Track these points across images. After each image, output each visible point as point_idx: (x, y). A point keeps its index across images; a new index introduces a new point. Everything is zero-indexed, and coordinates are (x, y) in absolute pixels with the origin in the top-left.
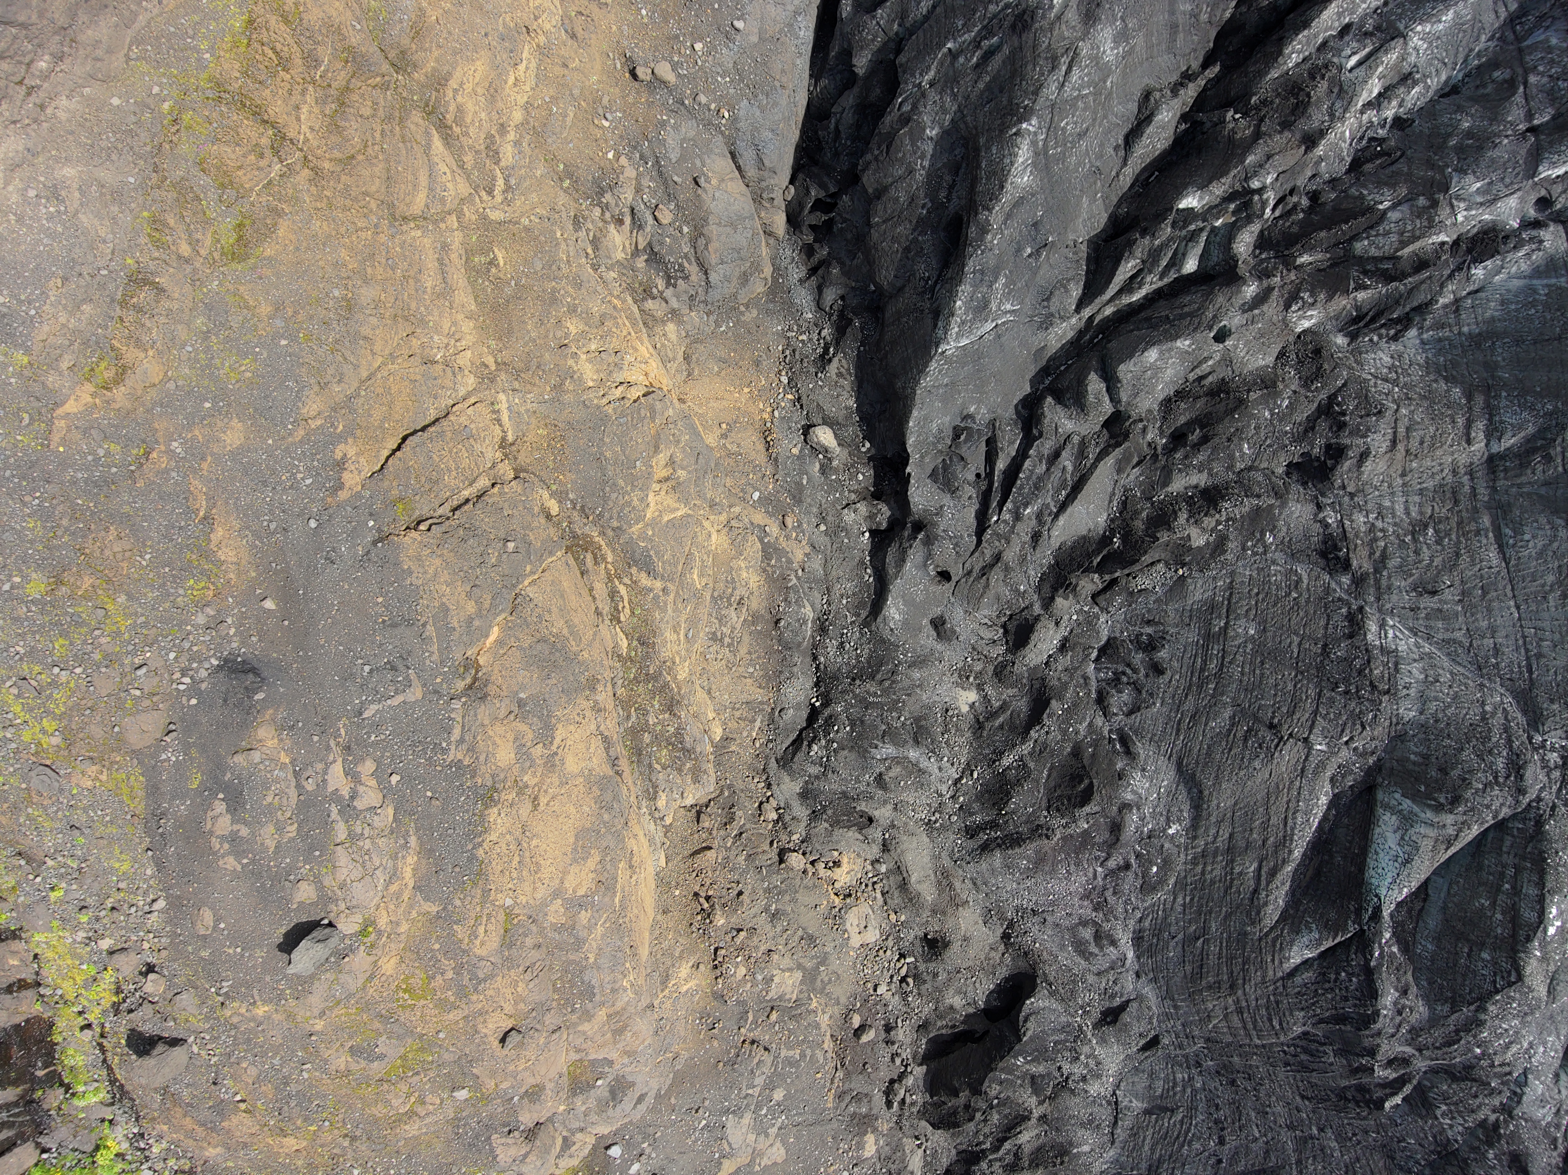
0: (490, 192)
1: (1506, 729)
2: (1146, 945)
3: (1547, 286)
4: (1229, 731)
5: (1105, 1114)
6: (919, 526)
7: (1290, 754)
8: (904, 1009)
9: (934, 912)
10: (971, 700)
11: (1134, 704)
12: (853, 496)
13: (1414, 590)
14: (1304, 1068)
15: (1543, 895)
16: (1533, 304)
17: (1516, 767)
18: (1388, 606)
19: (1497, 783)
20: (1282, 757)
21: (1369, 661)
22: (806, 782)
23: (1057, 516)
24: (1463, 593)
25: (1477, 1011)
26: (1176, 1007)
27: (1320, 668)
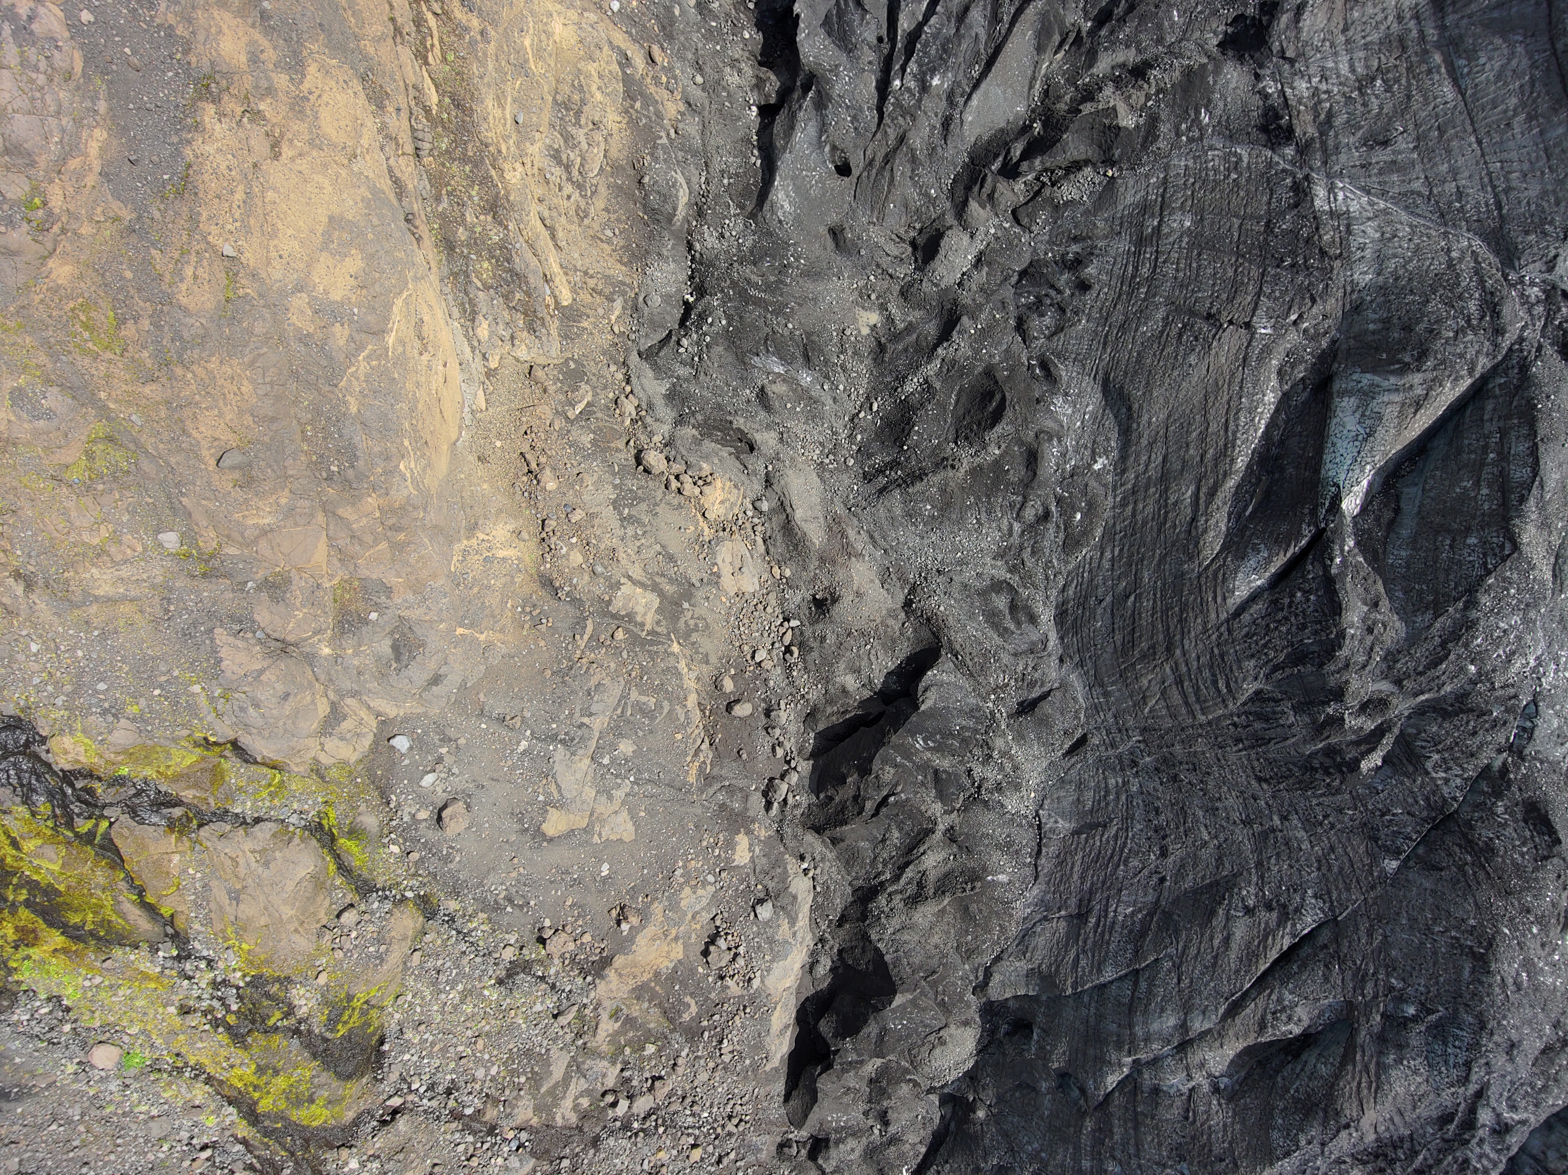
1: (1477, 272)
2: (1070, 619)
5: (1025, 839)
6: (809, 83)
7: (1230, 342)
8: (789, 690)
9: (822, 560)
10: (872, 323)
11: (1057, 327)
13: (1365, 145)
14: (1260, 741)
15: (1536, 445)
17: (1491, 307)
18: (1337, 168)
19: (1470, 327)
20: (1220, 347)
21: (1317, 229)
22: (674, 385)
23: (969, 96)
24: (1418, 138)
25: (1466, 608)
26: (1106, 694)
27: (1263, 246)
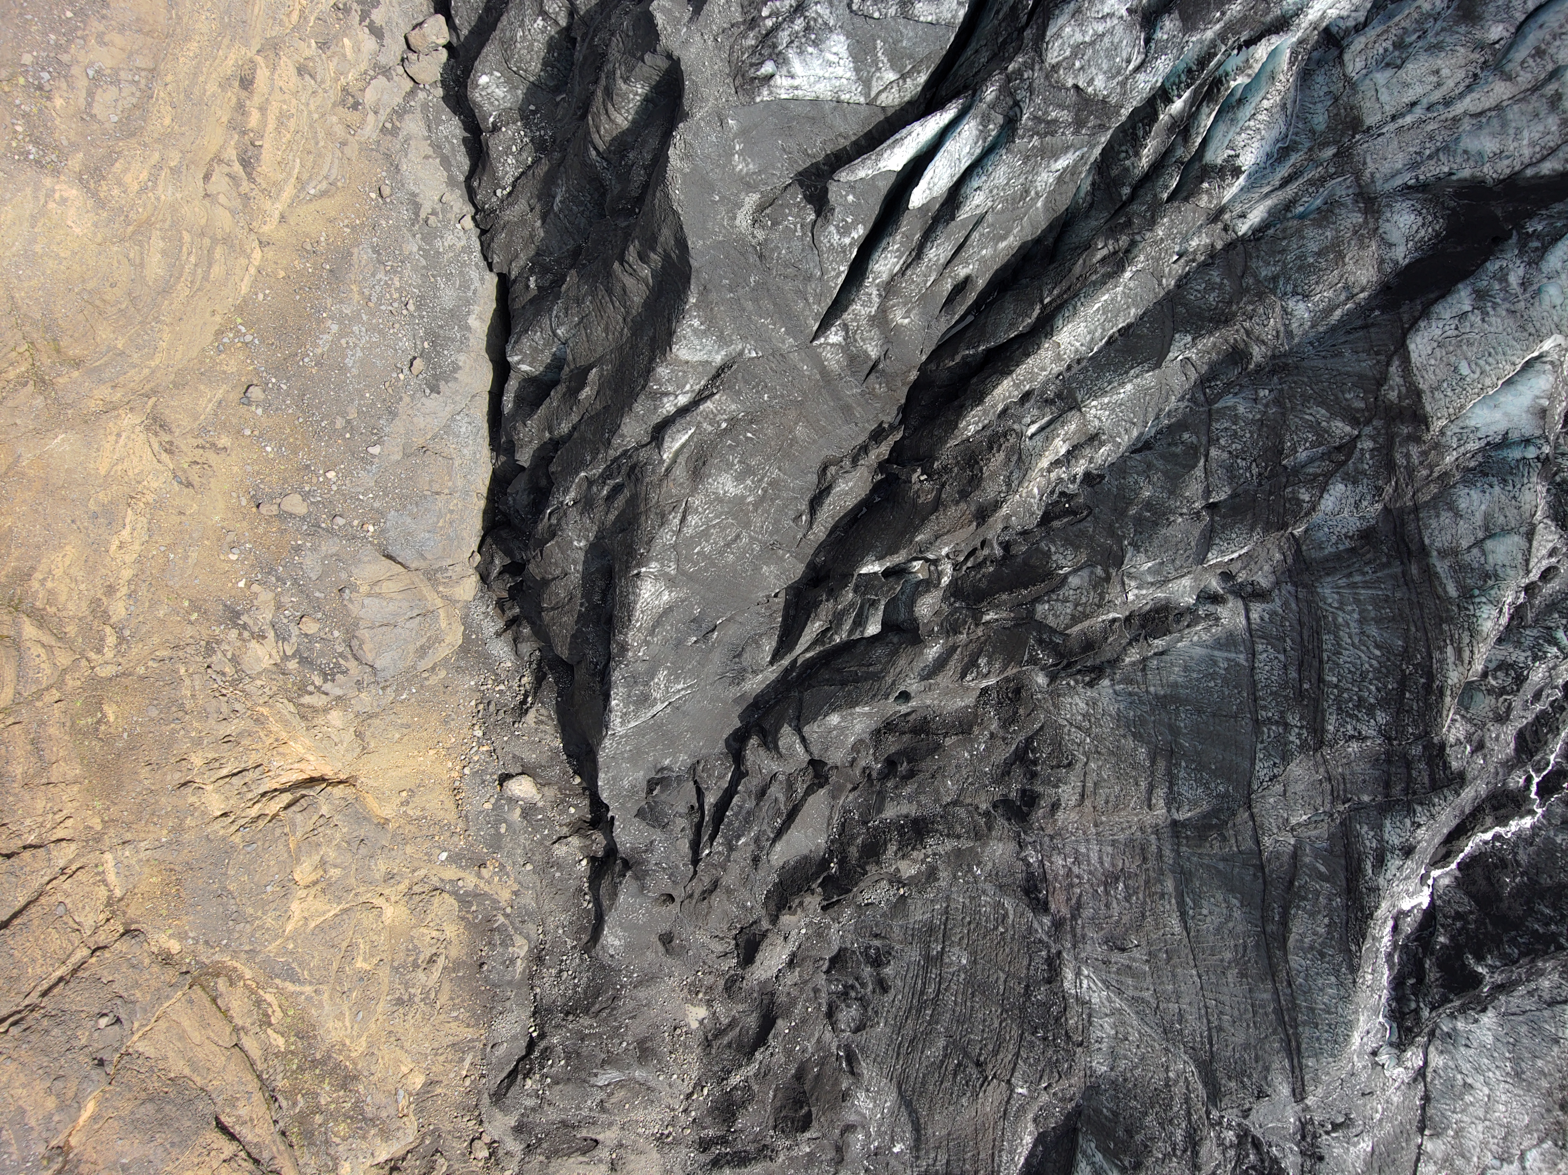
0: (99, 651)
1: (1187, 1100)
3: (1228, 660)
4: (942, 1062)
6: (627, 865)
7: (993, 1096)
10: (700, 1017)
11: (861, 1021)
12: (565, 830)
13: (1106, 943)
16: (1213, 676)
17: (1193, 1142)
18: (1083, 955)
19: (1175, 1155)
20: (986, 1097)
21: (1065, 1010)
22: (521, 1116)
23: (774, 841)
24: (1150, 954)
27: (1022, 1009)
